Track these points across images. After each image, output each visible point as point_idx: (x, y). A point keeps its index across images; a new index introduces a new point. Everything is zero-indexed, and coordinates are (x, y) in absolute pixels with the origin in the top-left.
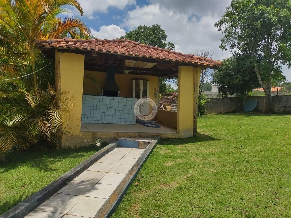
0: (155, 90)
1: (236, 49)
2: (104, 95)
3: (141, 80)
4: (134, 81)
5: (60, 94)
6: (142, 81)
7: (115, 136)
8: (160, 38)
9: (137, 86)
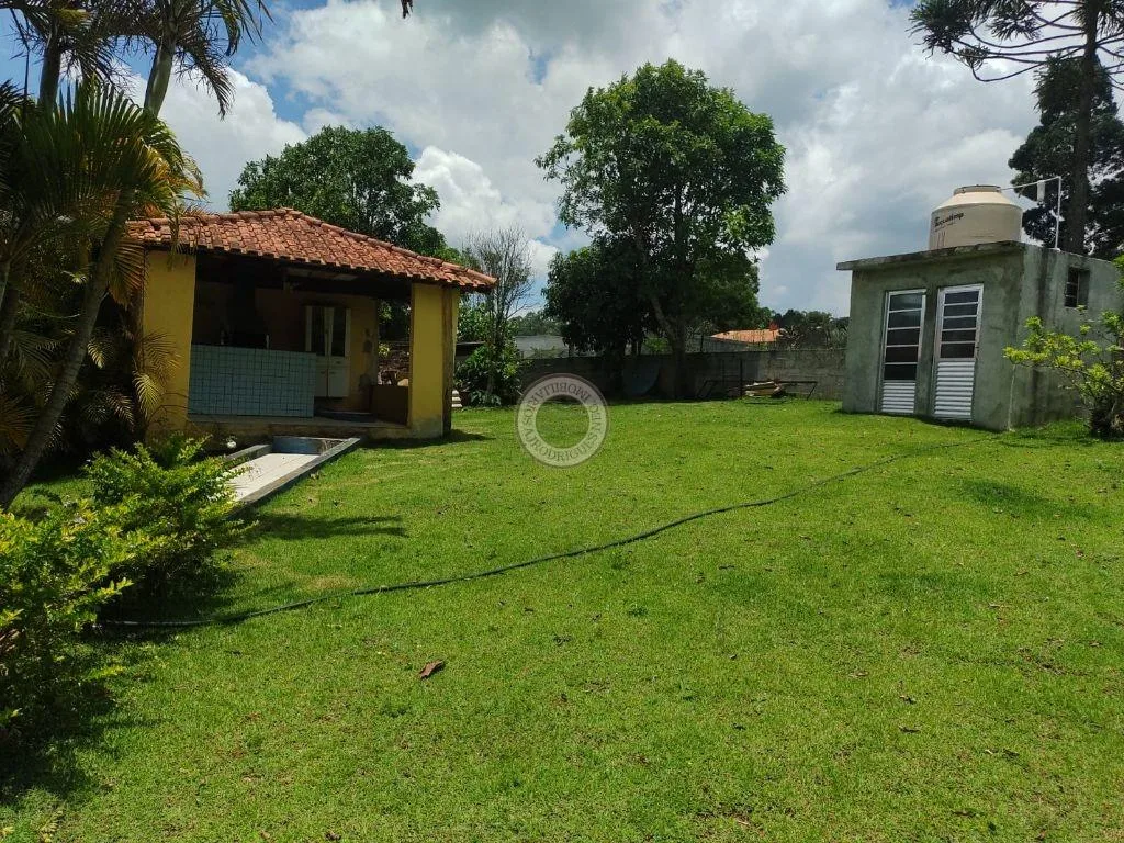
0: (367, 332)
1: (601, 227)
2: (226, 345)
3: (329, 304)
4: (309, 309)
5: (142, 341)
6: (332, 310)
7: (266, 432)
8: (391, 172)
9: (318, 321)
